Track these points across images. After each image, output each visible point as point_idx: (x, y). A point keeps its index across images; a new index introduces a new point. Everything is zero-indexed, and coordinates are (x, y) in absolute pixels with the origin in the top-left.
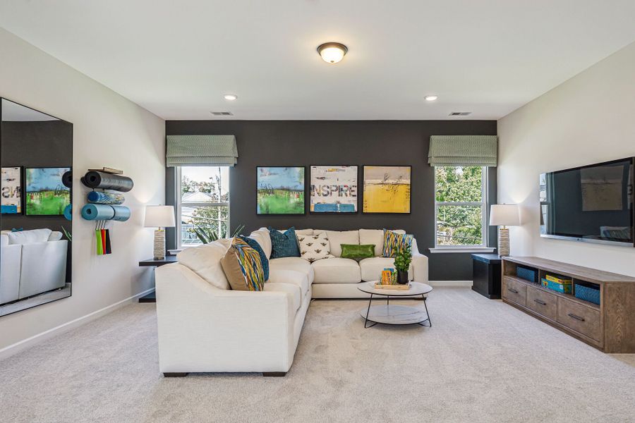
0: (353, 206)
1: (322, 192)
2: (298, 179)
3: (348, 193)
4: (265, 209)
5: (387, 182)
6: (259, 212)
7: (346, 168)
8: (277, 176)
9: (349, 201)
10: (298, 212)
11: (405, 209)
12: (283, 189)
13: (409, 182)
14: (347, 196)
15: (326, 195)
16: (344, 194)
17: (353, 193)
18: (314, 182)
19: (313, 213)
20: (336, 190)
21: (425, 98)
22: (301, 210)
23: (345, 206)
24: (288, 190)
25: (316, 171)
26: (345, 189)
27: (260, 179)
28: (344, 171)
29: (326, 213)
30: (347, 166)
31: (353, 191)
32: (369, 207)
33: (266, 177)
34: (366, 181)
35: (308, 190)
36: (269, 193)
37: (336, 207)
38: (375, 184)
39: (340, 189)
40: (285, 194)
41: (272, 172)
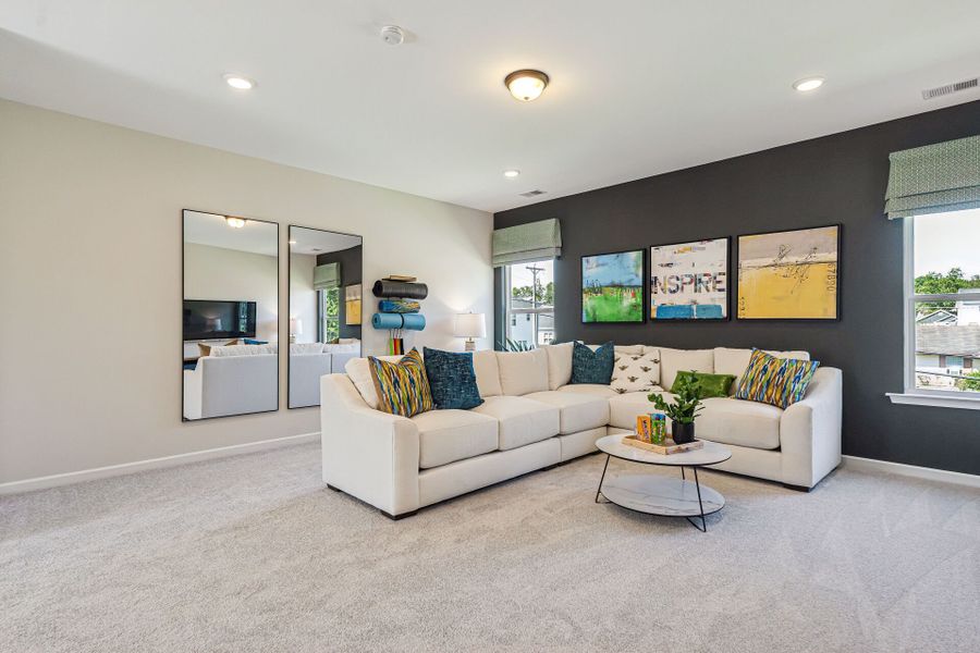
0: (719, 308)
1: (668, 286)
2: (633, 270)
3: (710, 285)
4: (591, 315)
5: (784, 260)
6: (585, 320)
7: (707, 245)
8: (606, 267)
9: (712, 299)
10: (633, 319)
11: (825, 310)
12: (614, 286)
13: (834, 256)
14: (708, 290)
15: (674, 292)
16: (703, 289)
17: (719, 286)
18: (656, 271)
19: (655, 320)
20: (690, 283)
21: (794, 87)
22: (638, 316)
23: (705, 308)
24: (620, 286)
25: (659, 255)
26: (705, 279)
27: (586, 273)
28: (704, 248)
29: (674, 321)
30: (709, 240)
31: (719, 282)
32: (749, 309)
33: (595, 270)
34: (743, 263)
35: (648, 284)
36: (596, 293)
37: (690, 309)
38: (760, 267)
39: (696, 281)
40: (616, 294)
41: (600, 262)
